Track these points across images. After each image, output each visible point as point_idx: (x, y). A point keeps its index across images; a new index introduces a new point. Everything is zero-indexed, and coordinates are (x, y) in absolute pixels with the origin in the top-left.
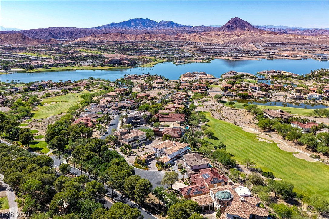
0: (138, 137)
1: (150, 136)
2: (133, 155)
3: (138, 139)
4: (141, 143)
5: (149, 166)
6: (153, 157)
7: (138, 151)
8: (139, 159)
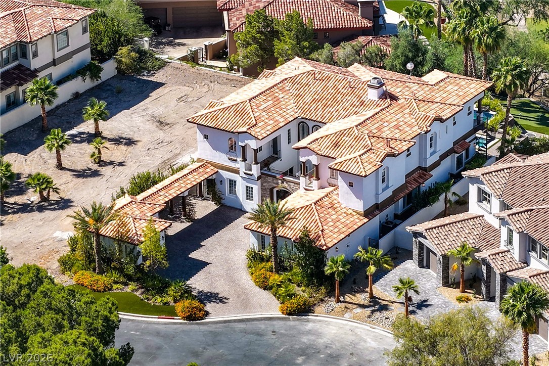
0: (31, 49)
1: (119, 40)
2: (25, 208)
3: (35, 64)
4: (64, 92)
5: (198, 282)
6: (203, 208)
7: (60, 166)
8: (108, 230)
